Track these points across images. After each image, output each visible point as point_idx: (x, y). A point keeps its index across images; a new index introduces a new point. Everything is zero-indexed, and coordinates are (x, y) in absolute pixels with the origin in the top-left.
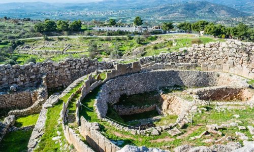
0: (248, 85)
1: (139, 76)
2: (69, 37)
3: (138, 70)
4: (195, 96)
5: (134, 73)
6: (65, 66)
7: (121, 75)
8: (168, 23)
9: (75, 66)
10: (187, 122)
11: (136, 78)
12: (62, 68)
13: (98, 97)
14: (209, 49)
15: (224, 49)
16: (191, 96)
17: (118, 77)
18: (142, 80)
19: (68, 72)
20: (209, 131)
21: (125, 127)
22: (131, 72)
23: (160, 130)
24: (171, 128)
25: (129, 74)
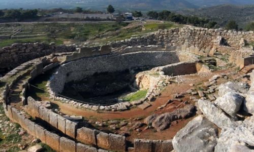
0: (199, 60)
1: (108, 58)
2: (20, 23)
3: (108, 52)
4: (161, 73)
5: (102, 55)
6: (12, 51)
7: (84, 57)
8: (138, 11)
9: (25, 50)
10: (155, 95)
11: (105, 59)
12: (7, 52)
13: (52, 78)
14: (171, 33)
15: (182, 34)
16: (158, 72)
17: (80, 59)
18: (112, 61)
19: (15, 56)
20: (172, 100)
21: (84, 105)
22: (99, 54)
23: (129, 105)
24: (142, 103)
25: (95, 56)
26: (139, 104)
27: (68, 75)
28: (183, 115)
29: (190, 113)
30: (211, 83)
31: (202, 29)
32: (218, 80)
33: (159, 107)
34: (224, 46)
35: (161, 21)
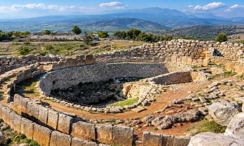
0: (193, 69)
1: (93, 67)
3: (93, 62)
4: (152, 83)
5: (86, 65)
7: (70, 67)
9: (8, 62)
10: (149, 101)
11: (89, 69)
14: (158, 47)
15: (170, 46)
16: (147, 83)
17: (66, 68)
18: (96, 70)
20: (170, 105)
21: (75, 106)
22: (84, 64)
23: (122, 108)
24: (135, 107)
25: (80, 66)
26: (133, 108)
27: (54, 83)
28: (188, 118)
29: (196, 117)
30: (212, 89)
31: (193, 41)
32: (219, 87)
33: (157, 112)
34: (218, 57)
35: (130, 41)
